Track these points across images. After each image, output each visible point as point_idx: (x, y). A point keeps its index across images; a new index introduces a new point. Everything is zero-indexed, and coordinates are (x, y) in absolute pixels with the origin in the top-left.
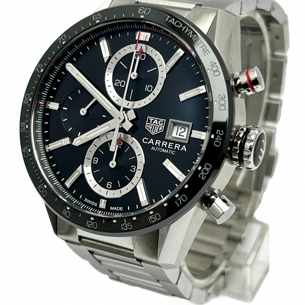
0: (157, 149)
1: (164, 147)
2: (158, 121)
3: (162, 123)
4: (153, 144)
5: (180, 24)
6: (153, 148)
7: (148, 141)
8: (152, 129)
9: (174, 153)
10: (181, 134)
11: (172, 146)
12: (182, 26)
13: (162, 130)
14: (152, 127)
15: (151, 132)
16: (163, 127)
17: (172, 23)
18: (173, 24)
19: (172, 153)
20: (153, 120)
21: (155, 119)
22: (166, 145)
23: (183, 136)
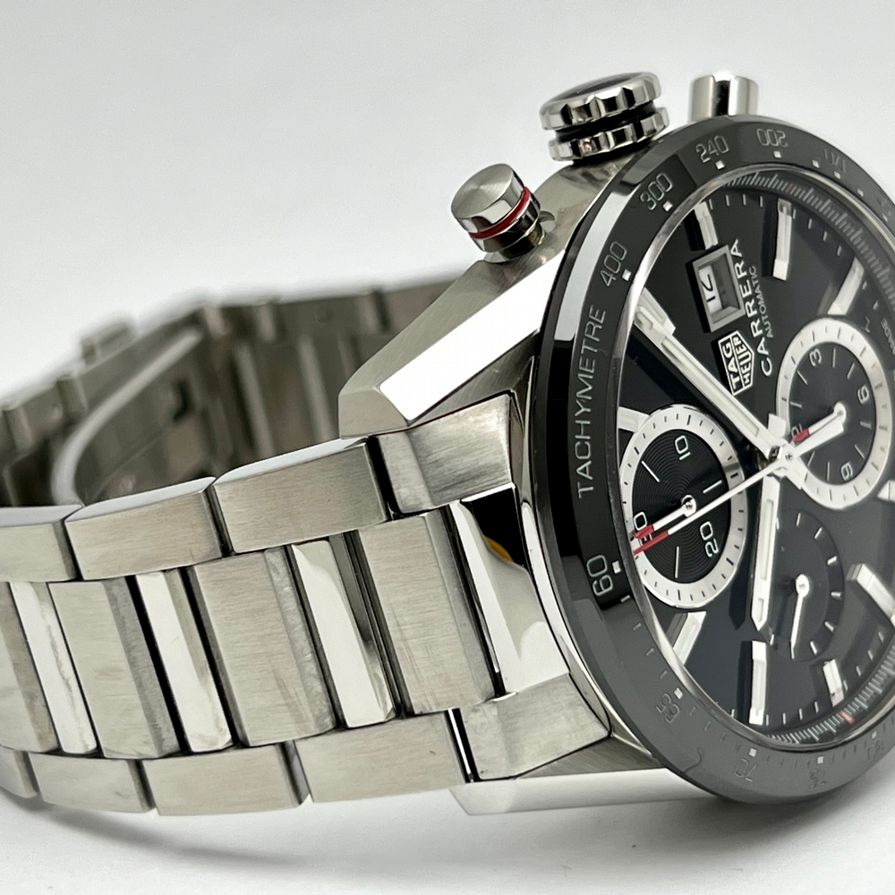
0: (765, 320)
1: (756, 307)
2: (728, 360)
3: (728, 345)
4: (763, 340)
5: (578, 443)
6: (770, 335)
7: (765, 356)
8: (747, 364)
9: (753, 271)
10: (709, 287)
11: (745, 287)
12: (580, 434)
13: (737, 336)
14: (743, 366)
15: (751, 361)
16: (733, 337)
17: (590, 466)
18: (589, 463)
19: (754, 275)
20: (732, 376)
21: (731, 372)
22: (750, 301)
23: (709, 276)
